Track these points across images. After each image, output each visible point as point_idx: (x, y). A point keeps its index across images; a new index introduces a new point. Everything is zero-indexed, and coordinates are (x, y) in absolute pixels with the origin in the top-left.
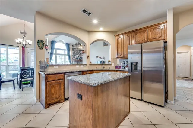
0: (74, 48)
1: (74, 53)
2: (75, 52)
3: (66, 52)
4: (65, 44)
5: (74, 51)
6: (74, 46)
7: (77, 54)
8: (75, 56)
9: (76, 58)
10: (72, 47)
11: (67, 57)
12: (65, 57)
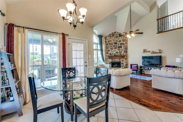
0: (107, 41)
1: (107, 47)
2: (109, 45)
3: (99, 46)
4: (98, 36)
5: (107, 44)
6: (107, 38)
7: (111, 49)
8: (109, 51)
9: (110, 54)
10: (104, 39)
11: (99, 52)
12: (97, 52)
